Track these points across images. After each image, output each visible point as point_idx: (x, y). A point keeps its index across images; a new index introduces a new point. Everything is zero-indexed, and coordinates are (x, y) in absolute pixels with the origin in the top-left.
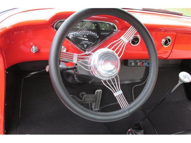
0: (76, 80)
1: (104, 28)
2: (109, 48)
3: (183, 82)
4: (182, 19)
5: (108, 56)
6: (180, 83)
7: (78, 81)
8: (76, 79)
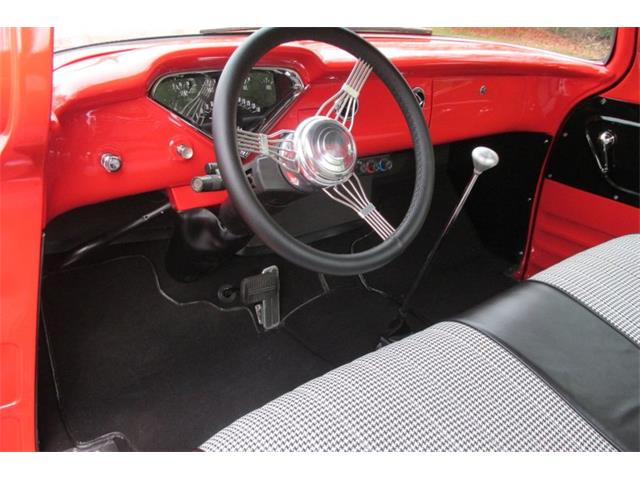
0: (226, 233)
1: (268, 84)
2: (323, 113)
3: (484, 166)
4: (434, 42)
5: (328, 130)
6: (477, 173)
7: (230, 235)
8: (224, 230)
